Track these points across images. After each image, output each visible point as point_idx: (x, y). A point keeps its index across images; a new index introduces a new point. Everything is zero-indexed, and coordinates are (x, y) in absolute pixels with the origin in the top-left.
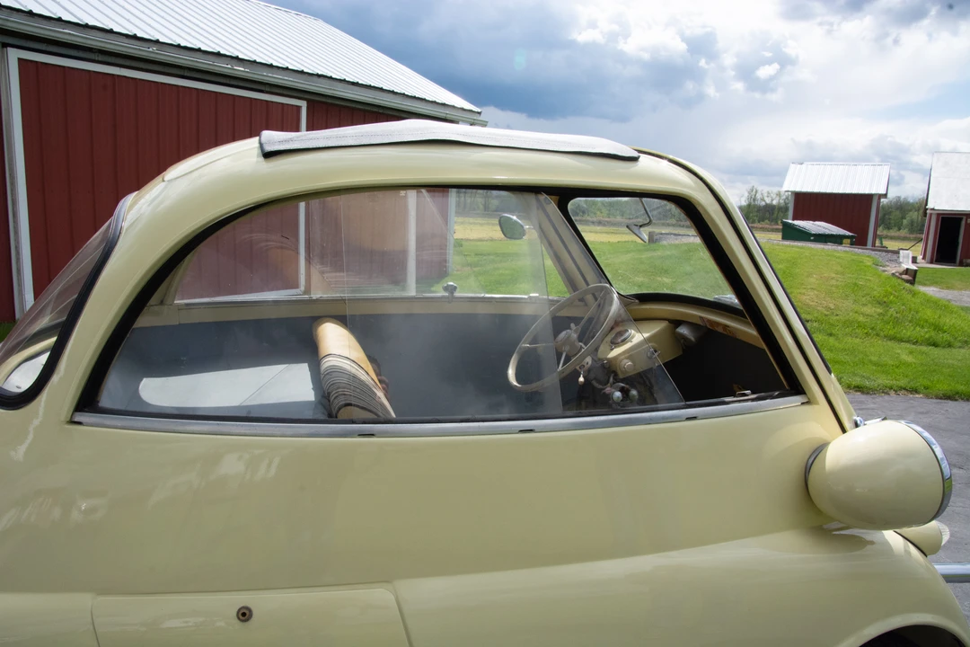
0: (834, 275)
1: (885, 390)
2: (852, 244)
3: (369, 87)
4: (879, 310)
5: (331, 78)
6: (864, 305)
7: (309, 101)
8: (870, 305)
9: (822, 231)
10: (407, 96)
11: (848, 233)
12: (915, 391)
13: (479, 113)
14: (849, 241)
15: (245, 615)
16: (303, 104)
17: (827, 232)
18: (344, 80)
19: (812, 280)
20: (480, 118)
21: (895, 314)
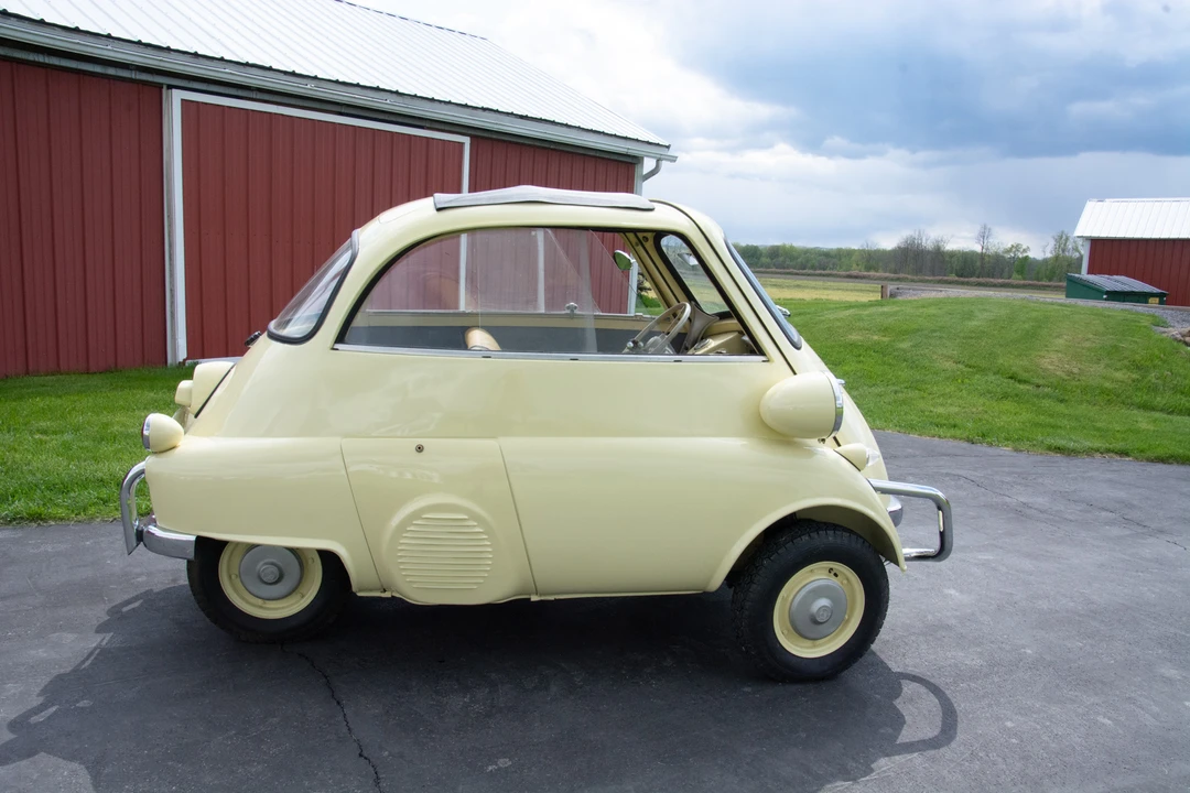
0: (1091, 336)
1: (1090, 452)
2: (1161, 303)
3: (541, 120)
4: (1134, 376)
5: (497, 111)
6: (1117, 370)
7: (472, 137)
8: (1125, 371)
9: (1119, 287)
10: (583, 129)
11: (1156, 290)
12: (1124, 453)
13: (668, 147)
14: (1157, 300)
15: (420, 449)
16: (466, 141)
17: (1127, 289)
18: (512, 114)
19: (1061, 341)
20: (669, 154)
21: (1153, 380)
